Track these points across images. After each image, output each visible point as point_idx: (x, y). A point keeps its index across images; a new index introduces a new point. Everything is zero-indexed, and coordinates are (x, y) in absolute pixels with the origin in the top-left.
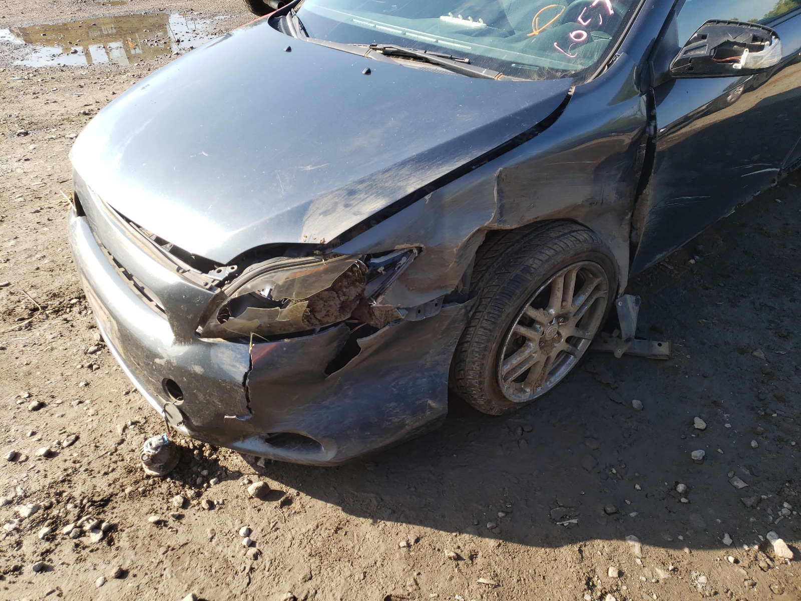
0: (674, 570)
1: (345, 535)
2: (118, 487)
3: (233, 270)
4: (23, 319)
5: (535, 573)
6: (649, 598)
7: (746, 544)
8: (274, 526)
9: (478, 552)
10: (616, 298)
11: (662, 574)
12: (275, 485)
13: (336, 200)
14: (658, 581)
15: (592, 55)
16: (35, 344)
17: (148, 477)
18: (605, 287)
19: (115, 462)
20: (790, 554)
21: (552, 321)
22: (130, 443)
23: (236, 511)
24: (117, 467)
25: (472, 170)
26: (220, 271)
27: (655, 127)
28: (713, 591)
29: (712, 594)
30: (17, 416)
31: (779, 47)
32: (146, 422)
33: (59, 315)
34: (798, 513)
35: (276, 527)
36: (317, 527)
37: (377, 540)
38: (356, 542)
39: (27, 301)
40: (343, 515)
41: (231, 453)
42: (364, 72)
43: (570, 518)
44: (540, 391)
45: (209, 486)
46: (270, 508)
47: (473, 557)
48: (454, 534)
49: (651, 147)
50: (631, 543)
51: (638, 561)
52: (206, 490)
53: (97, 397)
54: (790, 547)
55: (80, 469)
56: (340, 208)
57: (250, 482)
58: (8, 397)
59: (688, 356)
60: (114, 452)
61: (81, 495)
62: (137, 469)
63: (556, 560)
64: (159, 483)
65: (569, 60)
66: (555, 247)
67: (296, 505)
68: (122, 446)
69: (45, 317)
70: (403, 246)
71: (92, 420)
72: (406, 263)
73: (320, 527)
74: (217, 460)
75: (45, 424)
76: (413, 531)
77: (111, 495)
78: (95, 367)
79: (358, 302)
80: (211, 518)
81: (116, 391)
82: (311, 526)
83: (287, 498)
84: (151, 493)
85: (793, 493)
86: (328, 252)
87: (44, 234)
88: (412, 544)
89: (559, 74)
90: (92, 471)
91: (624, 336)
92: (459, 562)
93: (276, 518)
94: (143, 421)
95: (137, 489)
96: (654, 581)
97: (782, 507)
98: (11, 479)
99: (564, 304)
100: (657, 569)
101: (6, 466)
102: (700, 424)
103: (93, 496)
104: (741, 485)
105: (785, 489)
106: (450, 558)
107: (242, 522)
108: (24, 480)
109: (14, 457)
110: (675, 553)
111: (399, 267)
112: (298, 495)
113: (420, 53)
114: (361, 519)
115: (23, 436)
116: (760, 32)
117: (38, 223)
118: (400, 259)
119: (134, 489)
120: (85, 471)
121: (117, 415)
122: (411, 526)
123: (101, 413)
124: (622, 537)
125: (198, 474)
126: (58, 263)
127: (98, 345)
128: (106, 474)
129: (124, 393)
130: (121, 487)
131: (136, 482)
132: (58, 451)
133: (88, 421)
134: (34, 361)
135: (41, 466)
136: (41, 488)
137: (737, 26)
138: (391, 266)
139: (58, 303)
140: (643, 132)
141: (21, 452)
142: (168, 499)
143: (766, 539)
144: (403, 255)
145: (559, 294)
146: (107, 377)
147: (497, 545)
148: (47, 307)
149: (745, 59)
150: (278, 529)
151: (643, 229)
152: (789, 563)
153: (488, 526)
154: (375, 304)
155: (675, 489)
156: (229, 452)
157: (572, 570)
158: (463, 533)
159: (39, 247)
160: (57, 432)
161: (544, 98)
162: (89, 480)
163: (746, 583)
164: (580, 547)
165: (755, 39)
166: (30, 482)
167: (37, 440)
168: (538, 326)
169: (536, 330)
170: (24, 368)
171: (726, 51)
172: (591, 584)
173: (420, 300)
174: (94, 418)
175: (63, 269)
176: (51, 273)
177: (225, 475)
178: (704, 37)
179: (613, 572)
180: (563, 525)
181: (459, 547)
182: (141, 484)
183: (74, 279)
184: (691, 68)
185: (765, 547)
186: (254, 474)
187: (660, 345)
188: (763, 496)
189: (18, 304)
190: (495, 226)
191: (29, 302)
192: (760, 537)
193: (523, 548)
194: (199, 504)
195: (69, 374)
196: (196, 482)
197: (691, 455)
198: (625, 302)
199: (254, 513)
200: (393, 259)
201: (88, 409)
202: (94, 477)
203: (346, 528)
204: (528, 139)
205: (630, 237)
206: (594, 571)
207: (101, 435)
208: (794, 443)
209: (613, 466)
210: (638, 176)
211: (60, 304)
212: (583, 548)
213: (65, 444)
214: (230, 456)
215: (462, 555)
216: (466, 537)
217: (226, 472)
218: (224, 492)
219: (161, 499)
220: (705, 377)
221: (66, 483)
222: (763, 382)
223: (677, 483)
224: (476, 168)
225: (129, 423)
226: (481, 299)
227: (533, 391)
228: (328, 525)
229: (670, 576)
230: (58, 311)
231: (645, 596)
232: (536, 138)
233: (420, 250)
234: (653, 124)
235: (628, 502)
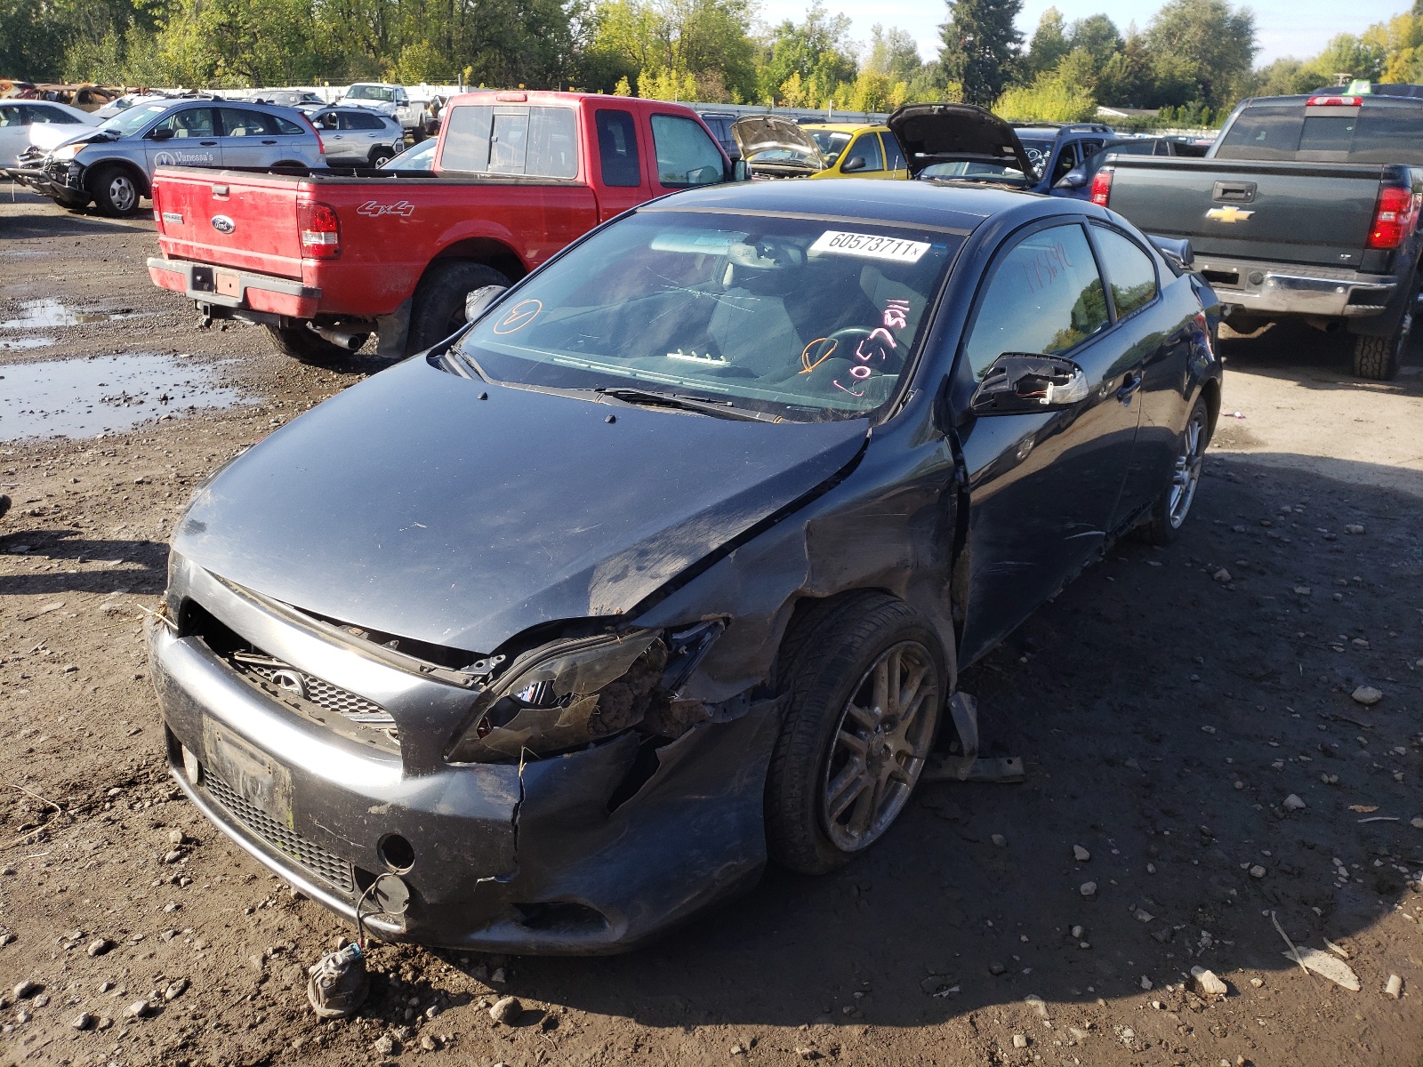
0: (1092, 1027)
1: (650, 1051)
2: (278, 1041)
3: (499, 661)
4: (30, 827)
5: (921, 1059)
6: (1070, 1063)
7: (1170, 984)
8: (541, 1057)
9: (840, 1045)
10: (947, 697)
11: (1079, 1034)
12: (527, 1004)
13: (626, 562)
14: (1076, 1044)
15: (882, 394)
16: (66, 860)
17: (324, 1020)
18: (933, 680)
19: (263, 1008)
20: (1223, 988)
21: (877, 728)
22: (279, 979)
23: (478, 1047)
24: (269, 1014)
25: (775, 524)
26: (480, 665)
27: (965, 473)
28: (1144, 1044)
29: (1144, 1047)
30: (71, 965)
31: (1084, 379)
32: (296, 947)
33: (93, 815)
34: (1221, 941)
35: (545, 1057)
36: (607, 1048)
37: (698, 1052)
38: (667, 1058)
39: (28, 800)
40: (639, 1028)
41: (446, 971)
42: (607, 420)
43: (949, 986)
44: (870, 837)
45: (425, 1020)
46: (526, 1034)
47: (835, 1051)
48: (802, 1028)
49: (964, 499)
50: (1032, 1003)
51: (1047, 1024)
52: (422, 1027)
53: (202, 923)
54: (1222, 980)
55: (207, 1027)
56: (632, 572)
57: (489, 1005)
58: (45, 942)
59: (1048, 776)
60: (255, 995)
61: (220, 1062)
62: (303, 1012)
63: (944, 1039)
64: (344, 1027)
65: (855, 400)
66: (874, 620)
67: (566, 1026)
68: (267, 984)
69: (69, 820)
70: (710, 616)
71: (205, 956)
72: (711, 640)
73: (610, 1048)
74: (427, 983)
75: (125, 970)
76: (746, 1033)
77: (271, 1055)
78: (183, 881)
79: (650, 700)
80: (441, 1061)
81: (232, 910)
82: (597, 1048)
83: (550, 1018)
84: (336, 1041)
85: (1209, 919)
86: (622, 627)
87: (25, 698)
88: (748, 1048)
89: (846, 416)
90: (227, 1025)
91: (966, 749)
92: (818, 1061)
93: (541, 1046)
94: (291, 946)
95: (311, 1040)
96: (1071, 1043)
97: (1200, 936)
98: (95, 1054)
99: (891, 700)
100: (1071, 1029)
101: (78, 1037)
102: (1081, 853)
103: (242, 1059)
104: (1147, 918)
105: (1199, 915)
106: (805, 1057)
107: (491, 1060)
108: (118, 1052)
109: (90, 1023)
110: (1089, 1007)
111: (703, 647)
112: (565, 1011)
113: (666, 396)
114: (667, 1029)
115: (94, 993)
116: (1062, 365)
117: (4, 684)
118: (703, 637)
119: (307, 1040)
120: (216, 1027)
121: (245, 942)
122: (740, 1027)
123: (216, 944)
124: (1021, 999)
125: (404, 1007)
126: (66, 738)
127: (179, 849)
128: (252, 1026)
129: (247, 911)
130: (285, 1039)
131: (307, 1031)
132: (161, 1006)
133: (198, 958)
134: (73, 885)
135: (140, 1030)
136: (150, 1060)
137: (1035, 359)
138: (694, 644)
139: (85, 797)
140: (953, 479)
141: (96, 1014)
142: (365, 1046)
143: (1191, 976)
144: (709, 629)
145: (884, 686)
146: (209, 893)
147: (863, 1032)
148: (67, 805)
149: (1050, 393)
150: (548, 1059)
151: (968, 602)
152: (1225, 1000)
153: (845, 1011)
154: (677, 697)
155: (1071, 935)
156: (443, 970)
157: (968, 1048)
158: (814, 1024)
159: (21, 719)
160: (150, 980)
161: (841, 441)
162: (227, 1039)
163: (1181, 1029)
164: (971, 1019)
165: (1057, 371)
166: (128, 1055)
167: (120, 995)
168: (863, 733)
169: (860, 737)
170: (59, 897)
171: (1030, 386)
172: (995, 1059)
173: (725, 693)
174: (207, 951)
175: (76, 747)
176: (58, 755)
177: (446, 1001)
178: (1002, 371)
179: (1019, 1041)
180: (941, 996)
181: (813, 1043)
182: (317, 1030)
183: (101, 760)
184: (994, 405)
185: (1192, 985)
186: (491, 993)
187: (1010, 762)
188: (1175, 928)
189: (11, 806)
190: (808, 592)
191: (31, 801)
192: (1183, 974)
193: (897, 1031)
194: (417, 1045)
195: (143, 896)
196: (404, 1018)
197: (1080, 892)
198: (959, 702)
199: (506, 1045)
200: (697, 634)
201: (193, 941)
202: (234, 1034)
203: (648, 1044)
204: (830, 488)
205: (952, 613)
206: (995, 1043)
207: (227, 975)
208: (1196, 862)
209: (986, 918)
210: (953, 533)
211: (89, 799)
212: (975, 1020)
213: (170, 994)
214: (446, 975)
215: (820, 1051)
216: (819, 1028)
217: (447, 997)
218: (452, 1023)
219: (354, 1049)
220: (1074, 797)
221: (190, 1048)
222: (1144, 797)
223: (1071, 928)
224: (779, 521)
225: (270, 950)
226: (794, 694)
227: (862, 836)
228: (620, 1044)
229: (1090, 1035)
230: (89, 809)
231: (1064, 1062)
232: (838, 487)
233: (727, 620)
234: (962, 470)
235: (1017, 958)
